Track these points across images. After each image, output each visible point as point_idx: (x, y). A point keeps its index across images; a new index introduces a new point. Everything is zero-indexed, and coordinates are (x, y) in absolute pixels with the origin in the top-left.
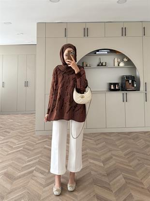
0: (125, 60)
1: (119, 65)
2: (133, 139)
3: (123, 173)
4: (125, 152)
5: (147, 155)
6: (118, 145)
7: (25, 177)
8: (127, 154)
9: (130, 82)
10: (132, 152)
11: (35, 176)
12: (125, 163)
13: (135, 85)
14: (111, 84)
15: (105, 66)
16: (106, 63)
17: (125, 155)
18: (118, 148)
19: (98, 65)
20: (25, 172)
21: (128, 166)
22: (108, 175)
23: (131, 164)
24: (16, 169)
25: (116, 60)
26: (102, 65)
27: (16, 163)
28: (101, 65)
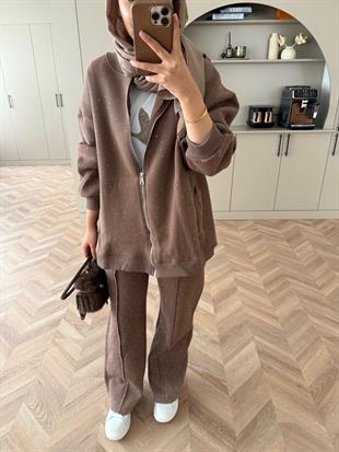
0: (300, 40)
1: (279, 57)
2: (288, 241)
3: (257, 338)
4: (265, 277)
5: (316, 287)
6: (251, 255)
7: (39, 337)
8: (271, 283)
9: (303, 106)
10: (283, 276)
11: (62, 336)
12: (263, 309)
13: (315, 115)
14: (252, 109)
15: (243, 57)
16: (245, 48)
17: (265, 285)
18: (250, 263)
19: (224, 56)
20: (43, 321)
21: (270, 315)
22: (223, 340)
23: (277, 313)
24: (26, 312)
25: (274, 40)
26: (234, 56)
27: (28, 294)
28: (230, 54)
